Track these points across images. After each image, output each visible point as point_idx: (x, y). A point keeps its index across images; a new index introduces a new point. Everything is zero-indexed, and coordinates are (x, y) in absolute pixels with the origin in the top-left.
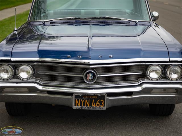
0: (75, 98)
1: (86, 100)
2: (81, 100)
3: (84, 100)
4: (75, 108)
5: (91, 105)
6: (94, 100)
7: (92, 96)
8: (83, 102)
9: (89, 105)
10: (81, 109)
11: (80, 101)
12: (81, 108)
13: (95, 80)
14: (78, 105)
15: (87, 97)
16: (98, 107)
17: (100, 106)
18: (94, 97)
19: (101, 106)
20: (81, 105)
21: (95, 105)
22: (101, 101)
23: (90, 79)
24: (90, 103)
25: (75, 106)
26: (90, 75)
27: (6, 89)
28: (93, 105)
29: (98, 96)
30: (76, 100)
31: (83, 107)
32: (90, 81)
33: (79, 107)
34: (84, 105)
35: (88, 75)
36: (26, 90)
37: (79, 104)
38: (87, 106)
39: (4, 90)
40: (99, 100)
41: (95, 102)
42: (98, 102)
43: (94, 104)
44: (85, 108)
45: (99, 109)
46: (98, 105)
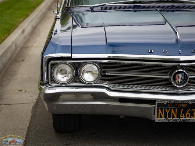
0: (158, 107)
1: (172, 110)
2: (166, 109)
3: (170, 109)
4: (157, 120)
5: (178, 116)
6: (182, 109)
7: (180, 103)
8: (168, 112)
9: (175, 116)
10: (165, 122)
11: (165, 111)
12: (165, 120)
13: (187, 83)
14: (161, 117)
15: (174, 105)
16: (188, 118)
17: (190, 117)
18: (183, 105)
19: (192, 117)
20: (165, 117)
21: (184, 116)
22: (192, 110)
23: (180, 81)
24: (177, 113)
25: (158, 117)
26: (180, 75)
27: (63, 96)
28: (182, 117)
29: (188, 104)
30: (159, 109)
31: (168, 119)
32: (179, 84)
33: (163, 120)
34: (170, 117)
35: (177, 76)
36: (90, 96)
37: (163, 116)
38: (174, 117)
39: (61, 97)
40: (190, 109)
41: (184, 112)
42: (188, 112)
43: (182, 115)
44: (170, 120)
45: (189, 122)
46: (188, 116)
